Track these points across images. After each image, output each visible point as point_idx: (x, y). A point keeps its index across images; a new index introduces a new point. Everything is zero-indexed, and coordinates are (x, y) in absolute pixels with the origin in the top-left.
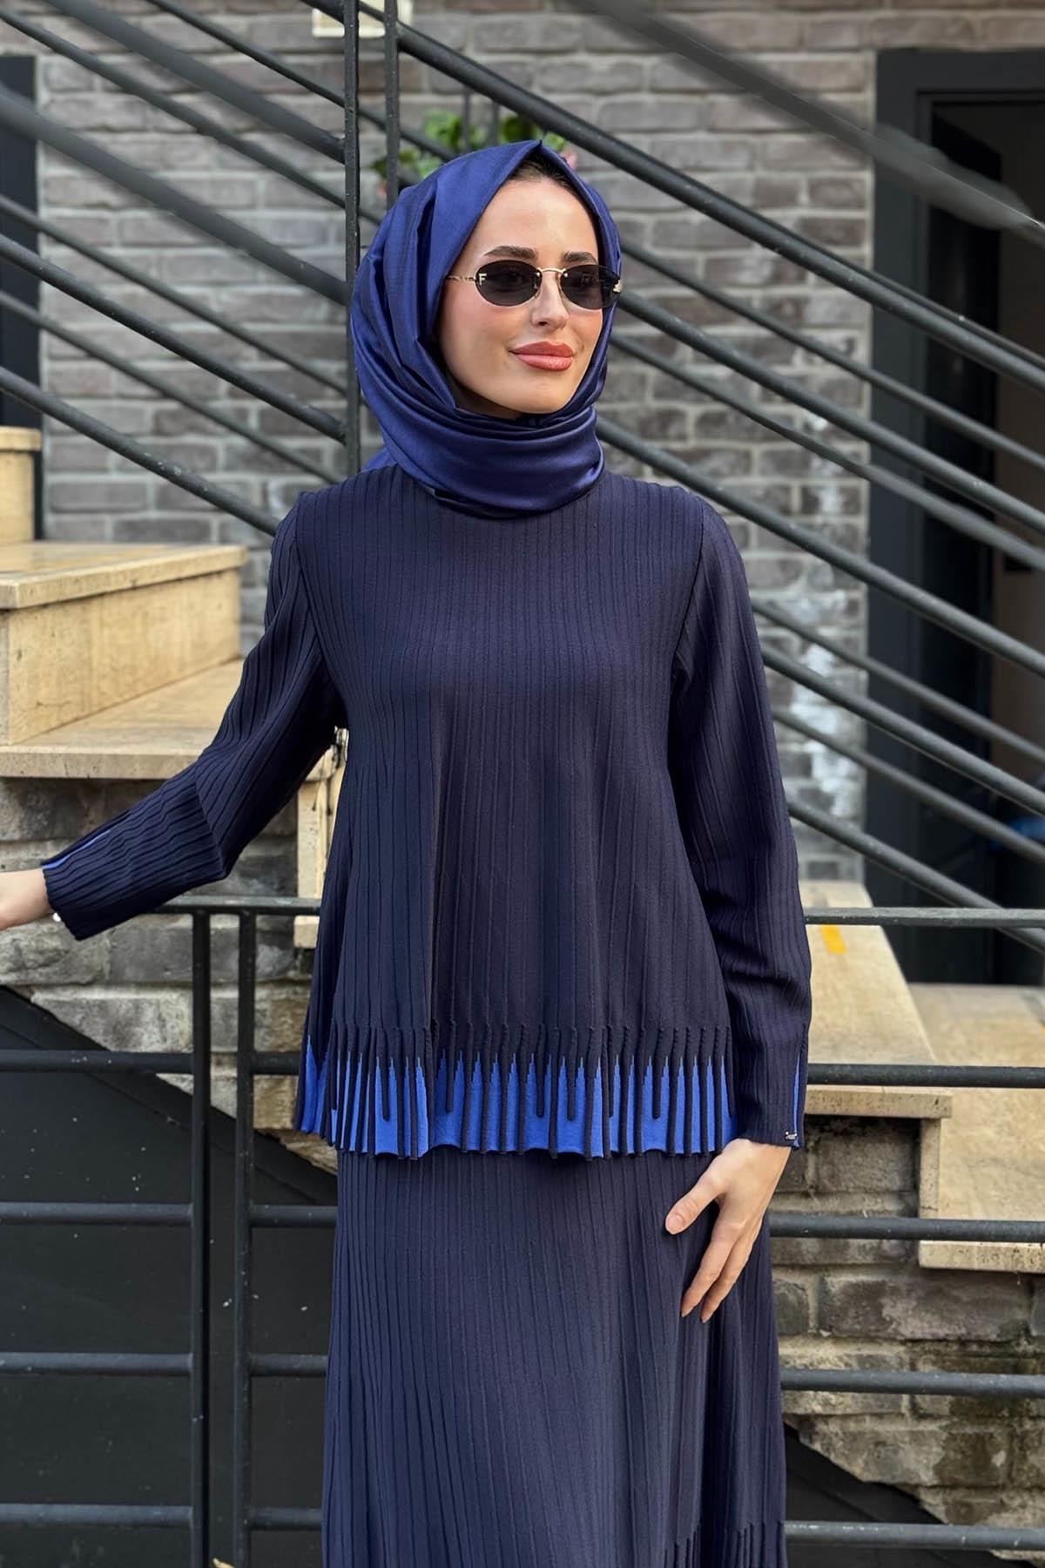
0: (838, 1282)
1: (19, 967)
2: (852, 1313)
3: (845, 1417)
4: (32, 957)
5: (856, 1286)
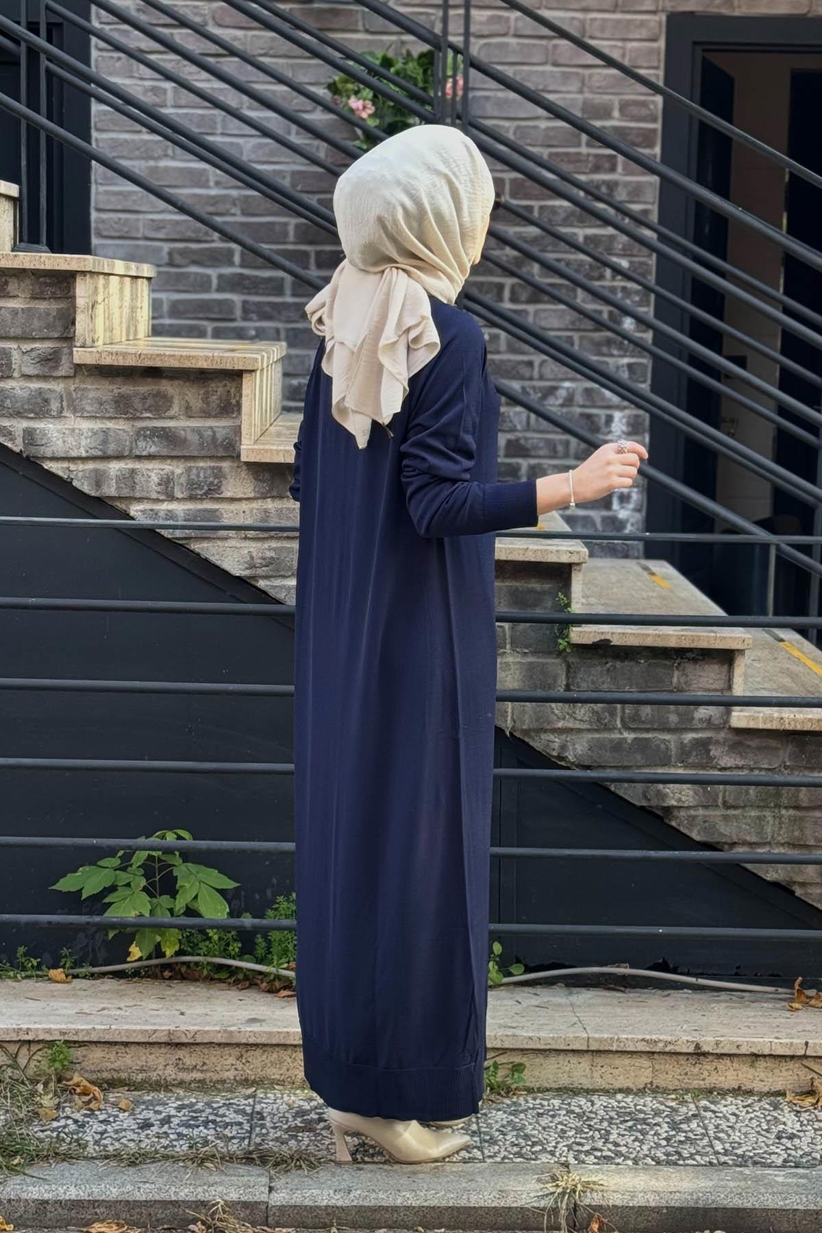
0: (689, 736)
1: (252, 566)
2: (694, 753)
3: (688, 808)
4: (259, 561)
5: (697, 739)
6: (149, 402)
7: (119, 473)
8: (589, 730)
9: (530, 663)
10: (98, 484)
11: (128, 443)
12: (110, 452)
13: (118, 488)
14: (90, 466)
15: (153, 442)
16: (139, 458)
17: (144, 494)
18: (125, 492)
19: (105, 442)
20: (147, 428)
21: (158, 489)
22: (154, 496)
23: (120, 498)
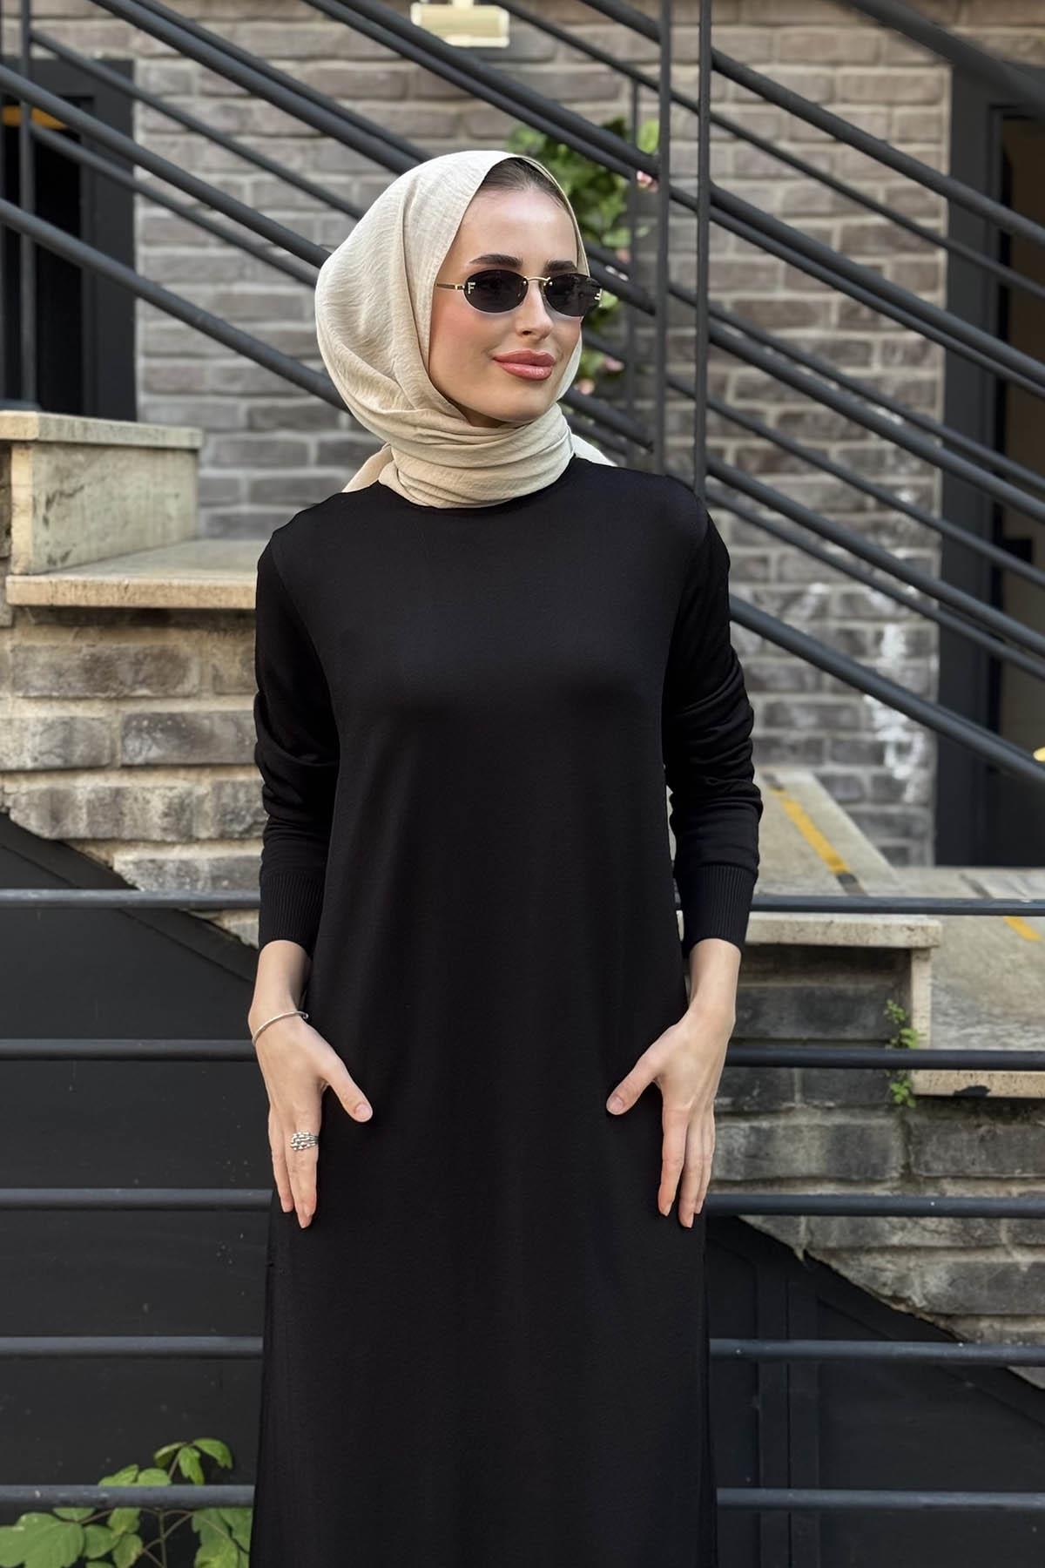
6: (148, 668)
7: (93, 796)
8: (948, 1249)
9: (839, 1128)
10: (56, 817)
11: (108, 743)
12: (76, 759)
13: (91, 823)
14: (42, 784)
15: (154, 739)
16: (129, 768)
17: (139, 833)
18: (105, 830)
19: (67, 742)
20: (139, 717)
21: (165, 822)
22: (156, 835)
23: (95, 841)
